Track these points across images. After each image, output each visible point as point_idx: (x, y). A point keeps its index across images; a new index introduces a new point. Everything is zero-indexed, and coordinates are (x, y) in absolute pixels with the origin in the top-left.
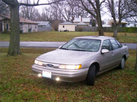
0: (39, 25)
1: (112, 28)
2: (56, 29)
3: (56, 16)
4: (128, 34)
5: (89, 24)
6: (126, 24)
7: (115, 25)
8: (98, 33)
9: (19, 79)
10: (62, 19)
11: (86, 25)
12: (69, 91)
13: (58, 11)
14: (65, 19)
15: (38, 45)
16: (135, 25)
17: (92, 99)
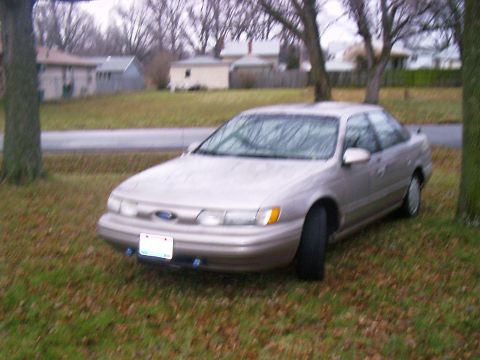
1: (358, 72)
2: (162, 84)
4: (414, 93)
5: (275, 62)
6: (406, 57)
7: (370, 64)
11: (267, 66)
12: (236, 302)
16: (437, 60)
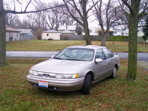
0: (20, 33)
1: (99, 36)
2: (40, 38)
3: (39, 23)
4: (116, 43)
5: (74, 32)
6: (114, 32)
7: (103, 34)
8: (85, 42)
9: (12, 90)
10: (45, 26)
11: (72, 33)
12: (66, 100)
13: (40, 18)
14: (49, 26)
15: (23, 55)
16: (123, 33)
17: (90, 106)
